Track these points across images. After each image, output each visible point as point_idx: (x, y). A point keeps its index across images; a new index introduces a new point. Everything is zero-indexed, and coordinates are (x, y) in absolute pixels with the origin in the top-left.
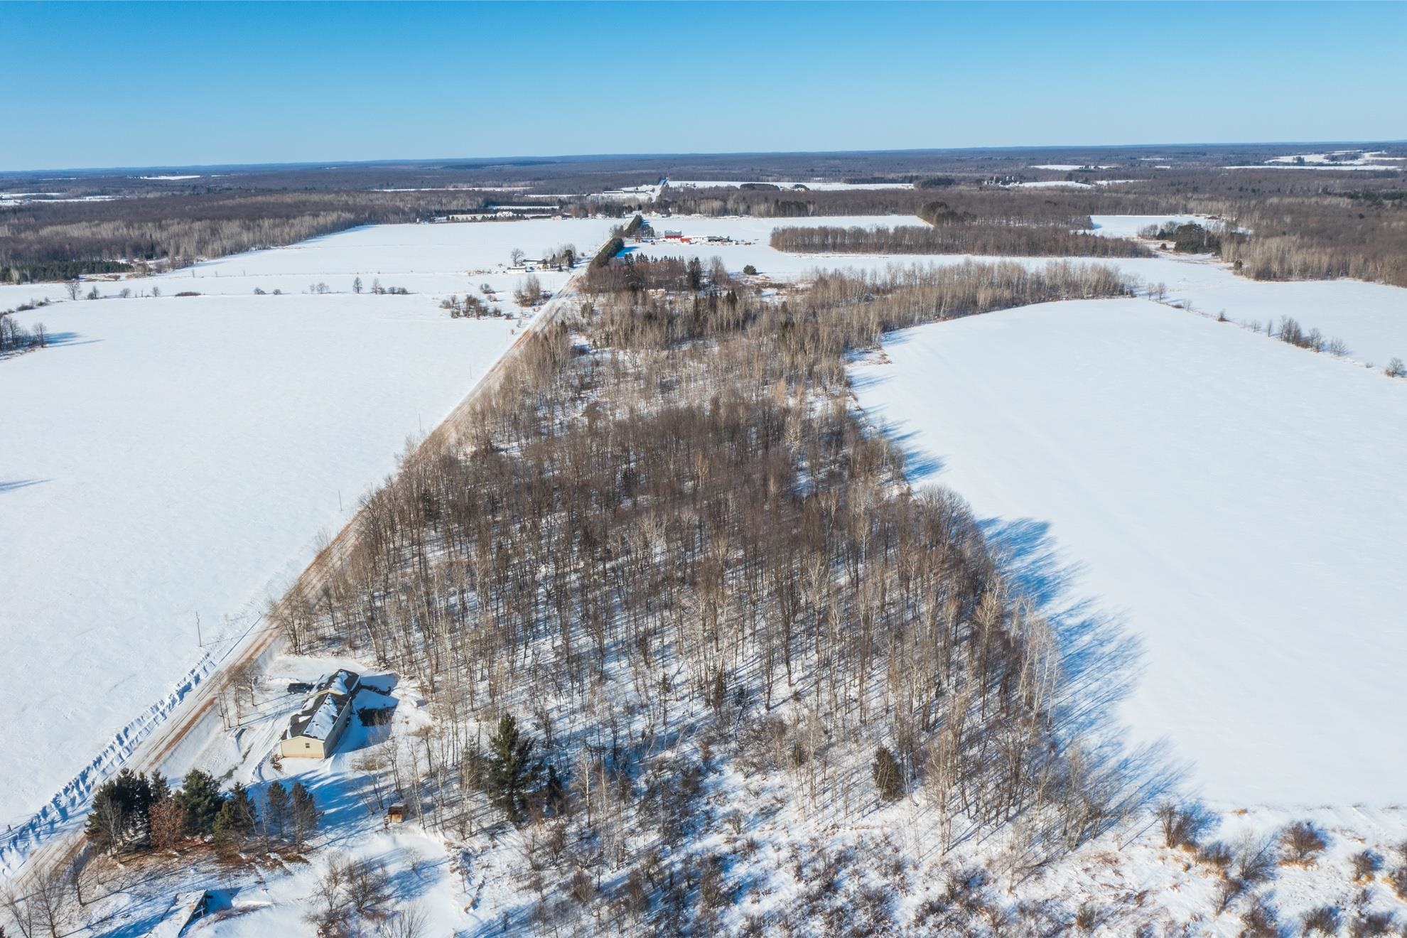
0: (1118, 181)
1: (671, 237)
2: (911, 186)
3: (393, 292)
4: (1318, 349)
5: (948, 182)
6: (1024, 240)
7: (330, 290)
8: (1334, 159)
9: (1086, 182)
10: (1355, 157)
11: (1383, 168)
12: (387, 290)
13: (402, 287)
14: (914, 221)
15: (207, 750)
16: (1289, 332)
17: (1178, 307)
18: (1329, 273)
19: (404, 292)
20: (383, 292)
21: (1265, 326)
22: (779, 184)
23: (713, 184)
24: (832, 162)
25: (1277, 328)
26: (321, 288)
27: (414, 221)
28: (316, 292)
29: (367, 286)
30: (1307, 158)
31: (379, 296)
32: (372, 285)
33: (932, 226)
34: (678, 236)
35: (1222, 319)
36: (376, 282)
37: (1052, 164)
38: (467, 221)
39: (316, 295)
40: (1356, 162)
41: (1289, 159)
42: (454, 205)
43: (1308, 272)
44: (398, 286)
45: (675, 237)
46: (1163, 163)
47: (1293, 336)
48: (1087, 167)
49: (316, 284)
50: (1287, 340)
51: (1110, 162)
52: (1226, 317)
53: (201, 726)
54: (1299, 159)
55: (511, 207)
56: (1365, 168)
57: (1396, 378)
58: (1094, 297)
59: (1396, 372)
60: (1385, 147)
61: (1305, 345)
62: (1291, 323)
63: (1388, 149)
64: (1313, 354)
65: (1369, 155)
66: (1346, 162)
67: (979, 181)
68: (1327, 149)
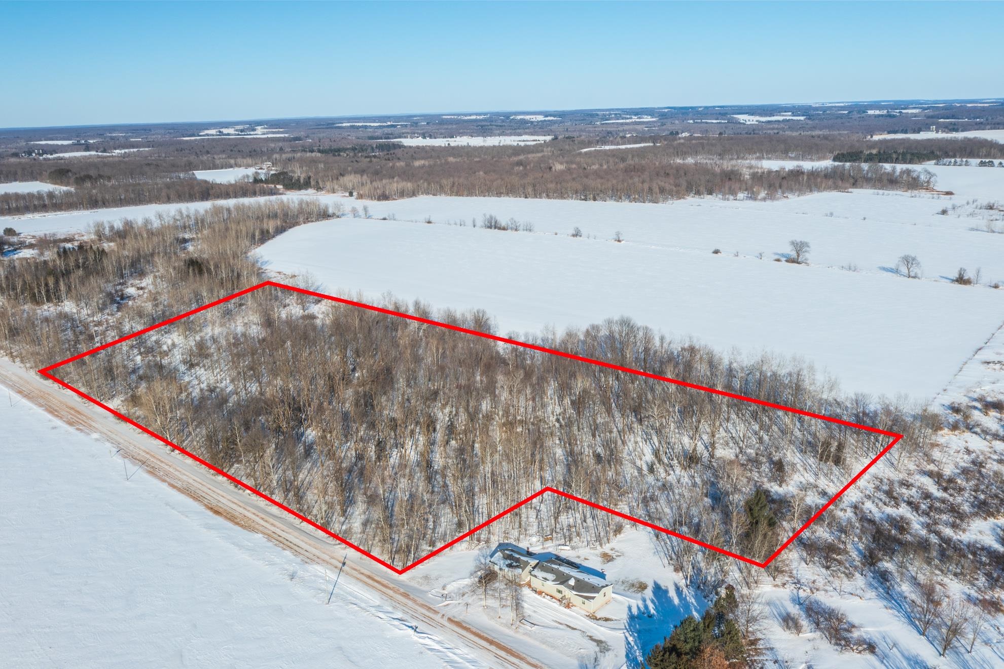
0: (132, 150)
4: (516, 229)
8: (241, 131)
9: (105, 151)
10: (253, 130)
11: (281, 135)
16: (490, 223)
17: (385, 219)
21: (469, 222)
25: (480, 222)
30: (225, 131)
33: (72, 189)
35: (429, 222)
40: (256, 133)
41: (213, 132)
46: (131, 137)
47: (493, 225)
48: (78, 141)
50: (490, 227)
51: (94, 139)
52: (431, 220)
54: (220, 132)
56: (270, 136)
57: (578, 238)
58: (317, 220)
59: (577, 234)
60: (260, 123)
61: (504, 229)
62: (491, 217)
63: (267, 124)
64: (514, 232)
65: (259, 128)
66: (252, 133)
67: (16, 155)
68: (227, 125)
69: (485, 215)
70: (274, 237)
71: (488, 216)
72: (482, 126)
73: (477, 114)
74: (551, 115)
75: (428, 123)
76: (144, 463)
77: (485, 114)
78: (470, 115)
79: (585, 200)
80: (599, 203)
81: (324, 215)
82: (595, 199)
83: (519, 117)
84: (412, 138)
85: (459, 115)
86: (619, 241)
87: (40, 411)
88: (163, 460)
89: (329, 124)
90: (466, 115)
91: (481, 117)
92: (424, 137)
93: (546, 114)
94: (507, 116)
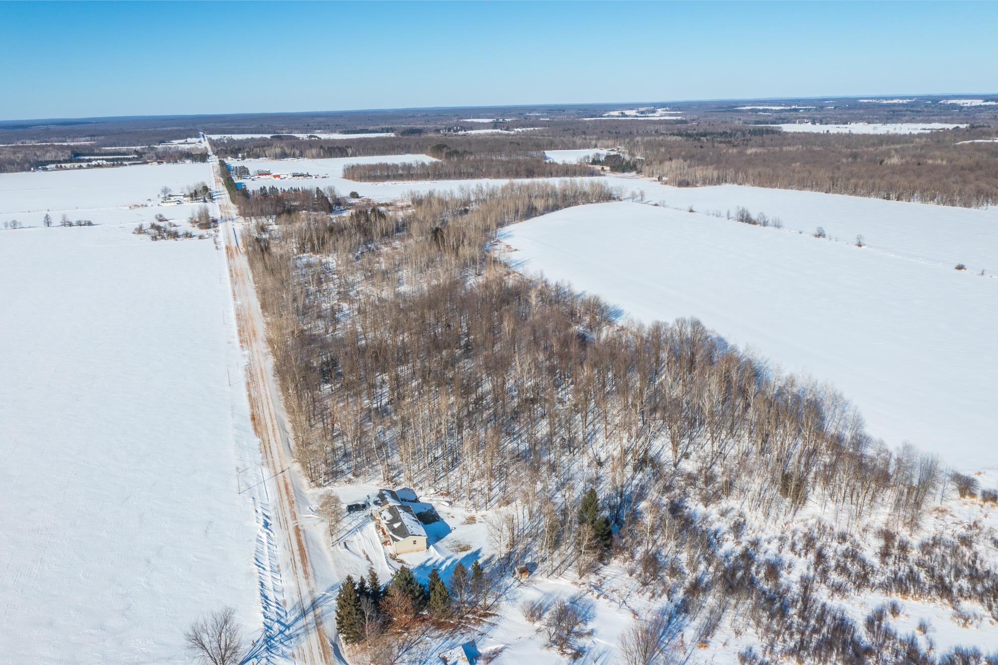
0: (529, 129)
1: (263, 175)
2: (392, 135)
3: (79, 224)
4: (765, 224)
5: (420, 131)
6: (523, 167)
7: (23, 225)
8: (642, 113)
9: (507, 129)
10: (654, 112)
11: (674, 118)
12: (74, 223)
13: (88, 219)
14: (427, 159)
15: (335, 561)
16: (742, 216)
17: (656, 205)
18: (719, 181)
19: (90, 224)
20: (71, 225)
21: (724, 213)
22: (297, 135)
23: (249, 136)
24: (319, 119)
25: (733, 214)
26: (14, 224)
27: (30, 170)
28: (9, 227)
29: (56, 220)
30: (627, 112)
31: (68, 228)
32: (61, 219)
33: (439, 161)
34: (268, 174)
35: (691, 211)
36: (64, 217)
37: (474, 118)
38: (74, 168)
39: (10, 230)
40: (655, 115)
41: (616, 113)
42: (48, 157)
43: (707, 181)
44: (84, 218)
45: (266, 174)
46: (543, 117)
47: (746, 218)
48: (498, 120)
49: (9, 221)
50: (742, 221)
51: (511, 118)
52: (694, 209)
53: (309, 546)
54: (622, 113)
55: (104, 157)
56: (667, 118)
57: (821, 239)
58: (598, 201)
59: (820, 235)
60: (663, 105)
61: (754, 223)
62: (743, 210)
63: (669, 106)
64: (762, 227)
65: (660, 110)
66: (652, 115)
67: (438, 131)
68: (631, 107)
69: (738, 207)
70: (542, 214)
71: (741, 209)
72: (894, 111)
73: (901, 98)
74: (992, 100)
75: (835, 107)
76: (252, 375)
77: (910, 98)
78: (892, 98)
79: (888, 198)
80: (903, 203)
81: (607, 197)
82: (898, 199)
83: (950, 102)
84: (800, 123)
85: (878, 98)
86: (860, 245)
87: (235, 329)
88: (265, 377)
89: (730, 108)
90: (886, 98)
91: (905, 101)
92: (814, 123)
93: (986, 98)
94: (935, 100)
